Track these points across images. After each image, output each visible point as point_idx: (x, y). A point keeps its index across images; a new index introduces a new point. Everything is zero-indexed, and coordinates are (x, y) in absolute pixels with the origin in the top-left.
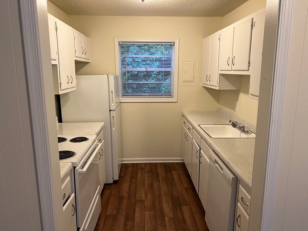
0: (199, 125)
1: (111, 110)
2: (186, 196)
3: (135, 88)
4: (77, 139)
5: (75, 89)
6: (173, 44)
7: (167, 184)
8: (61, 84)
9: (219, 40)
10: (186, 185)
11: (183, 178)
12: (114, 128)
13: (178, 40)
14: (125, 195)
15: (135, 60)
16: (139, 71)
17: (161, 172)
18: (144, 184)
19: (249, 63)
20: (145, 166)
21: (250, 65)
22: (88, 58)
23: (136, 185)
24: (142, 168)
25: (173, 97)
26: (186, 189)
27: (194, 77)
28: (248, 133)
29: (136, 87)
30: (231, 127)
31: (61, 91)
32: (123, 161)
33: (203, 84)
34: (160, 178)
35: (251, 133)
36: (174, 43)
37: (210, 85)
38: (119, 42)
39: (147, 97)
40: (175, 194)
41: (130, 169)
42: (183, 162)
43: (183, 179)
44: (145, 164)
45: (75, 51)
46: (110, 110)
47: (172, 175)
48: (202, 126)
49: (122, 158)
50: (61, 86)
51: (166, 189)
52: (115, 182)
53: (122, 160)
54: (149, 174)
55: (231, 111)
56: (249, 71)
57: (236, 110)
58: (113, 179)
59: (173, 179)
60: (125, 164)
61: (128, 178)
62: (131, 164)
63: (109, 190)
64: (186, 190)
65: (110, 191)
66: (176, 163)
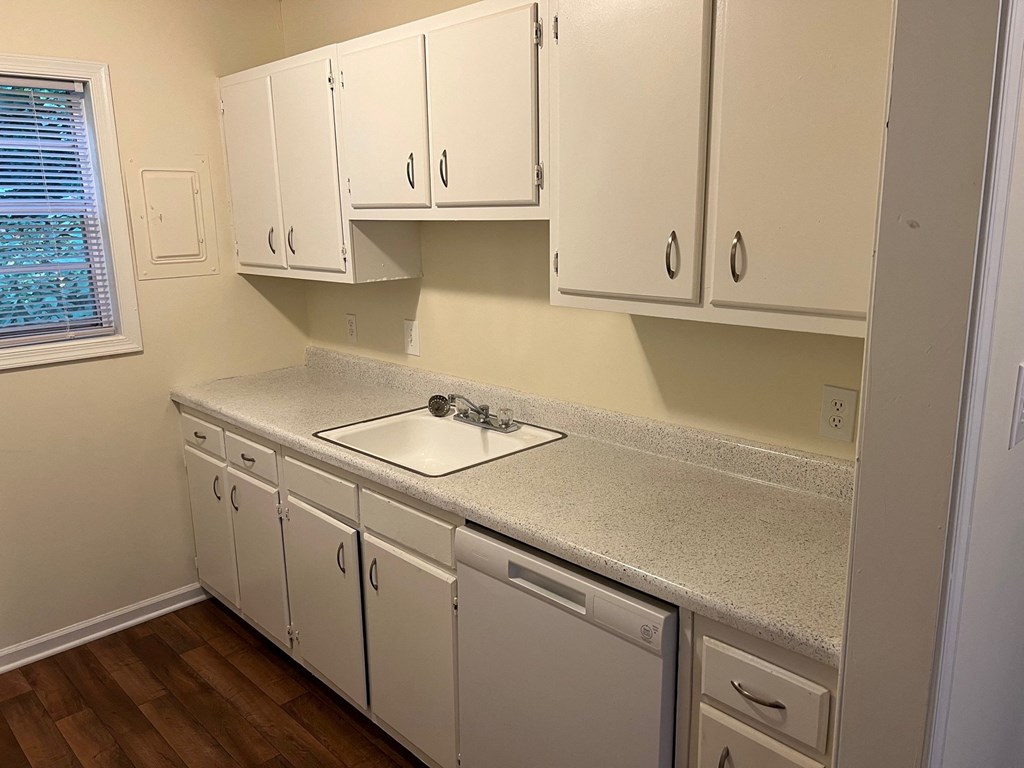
0: (315, 435)
2: (310, 738)
6: (79, 88)
7: (197, 723)
9: (329, 86)
10: (278, 692)
11: (249, 666)
13: (103, 73)
17: (131, 679)
19: (540, 175)
20: (33, 684)
21: (542, 182)
24: (23, 700)
25: (116, 332)
26: (289, 709)
27: (202, 237)
28: (510, 429)
30: (426, 416)
33: (243, 265)
35: (519, 428)
36: (85, 84)
37: (293, 268)
40: (262, 753)
42: (203, 597)
43: (247, 672)
44: (26, 670)
47: (192, 675)
48: (332, 435)
51: (208, 750)
55: (383, 358)
56: (538, 205)
57: (411, 350)
59: (206, 689)
64: (292, 714)
66: (176, 612)
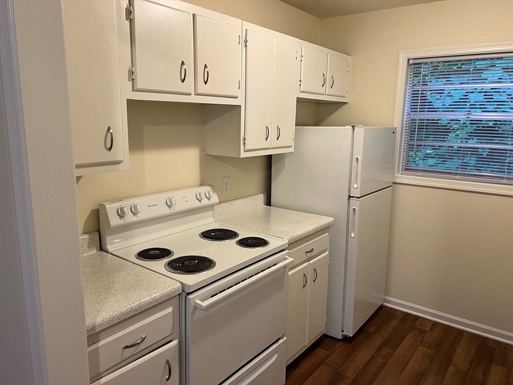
1: (352, 197)
3: (485, 156)
4: (249, 241)
5: (292, 150)
8: (244, 139)
12: (354, 232)
14: (350, 374)
15: (493, 98)
16: (501, 121)
17: (462, 355)
18: (405, 368)
20: (431, 330)
22: (344, 95)
23: (385, 364)
24: (422, 332)
29: (487, 155)
31: (245, 151)
32: (386, 301)
34: (451, 368)
38: (409, 60)
39: (457, 177)
41: (394, 323)
45: (300, 81)
46: (350, 197)
49: (386, 294)
50: (246, 144)
52: (346, 339)
53: (385, 299)
54: (429, 350)
58: (343, 331)
60: (392, 309)
61: (377, 341)
62: (402, 312)
63: (327, 350)
65: (328, 352)
